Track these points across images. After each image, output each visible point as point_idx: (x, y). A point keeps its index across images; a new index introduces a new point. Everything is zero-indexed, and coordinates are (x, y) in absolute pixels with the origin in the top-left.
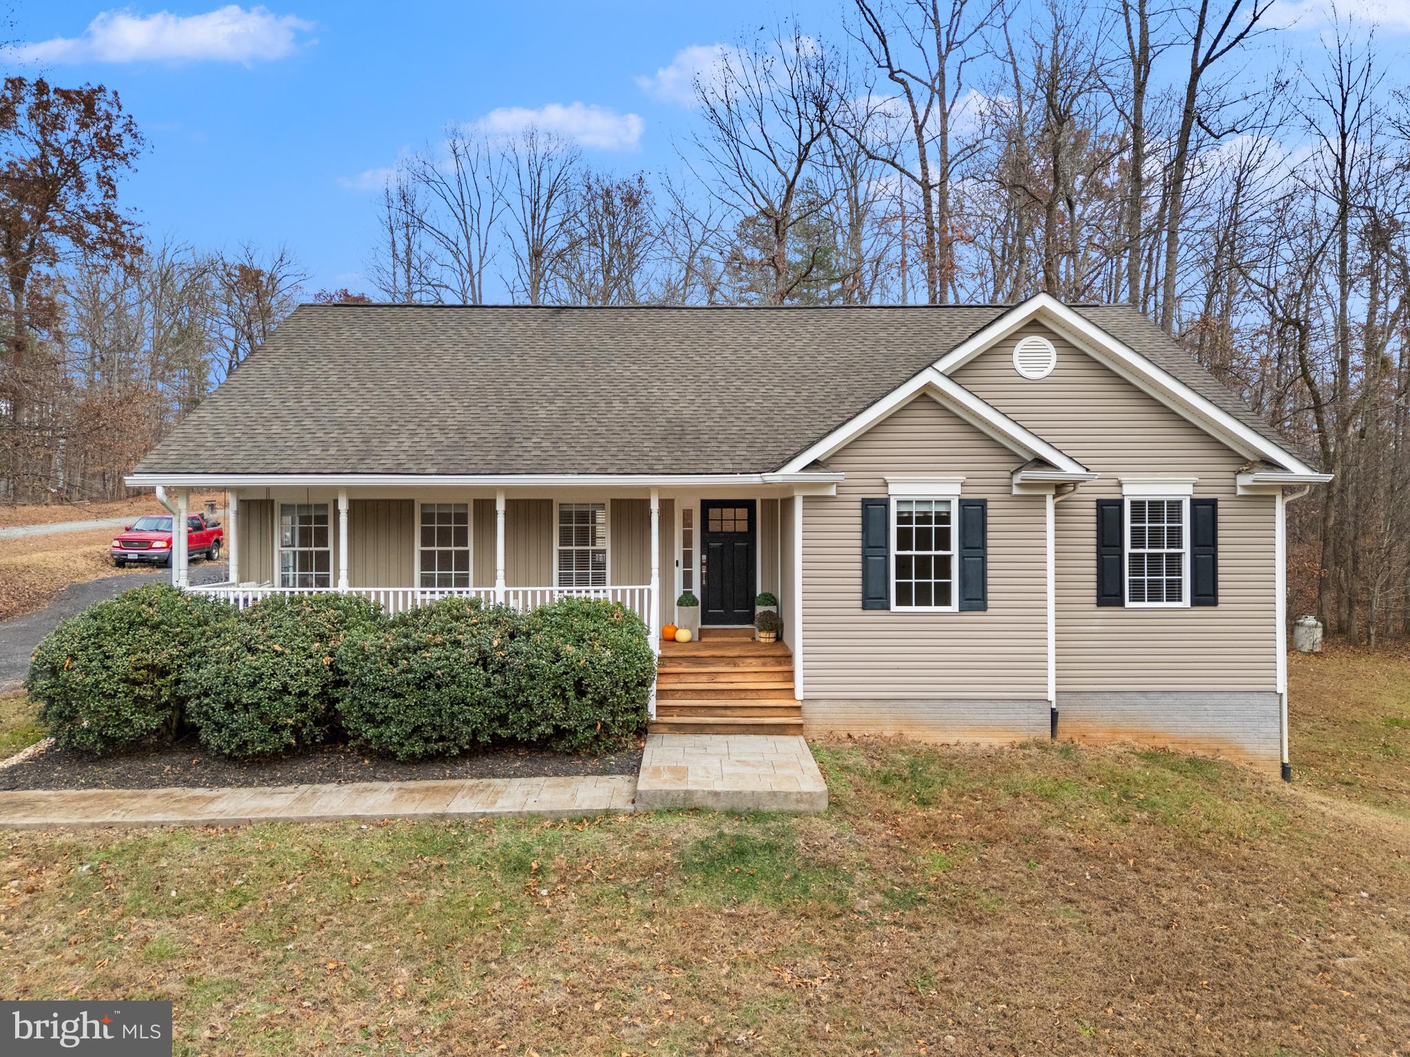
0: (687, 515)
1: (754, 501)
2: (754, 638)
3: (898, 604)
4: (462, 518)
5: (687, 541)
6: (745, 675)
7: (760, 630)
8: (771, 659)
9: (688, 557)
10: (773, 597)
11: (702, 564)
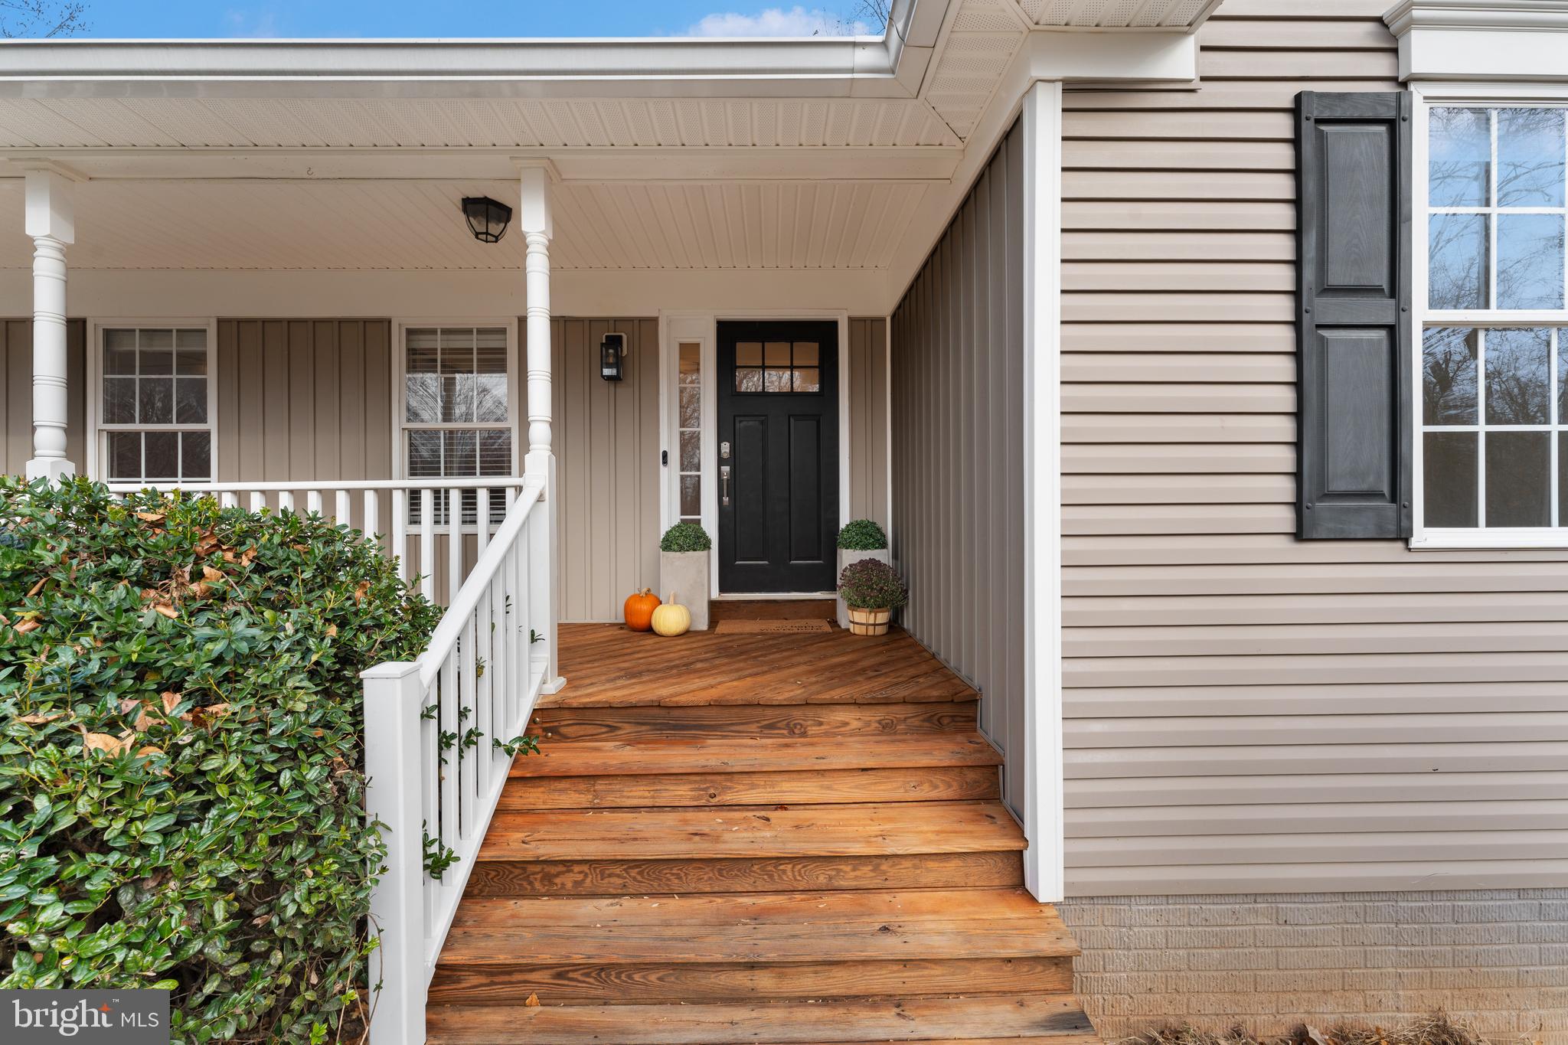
0: (689, 353)
1: (833, 325)
2: (834, 623)
3: (1429, 522)
4: (193, 361)
5: (688, 414)
6: (827, 781)
7: (853, 606)
8: (910, 710)
9: (689, 445)
10: (879, 530)
11: (721, 462)
